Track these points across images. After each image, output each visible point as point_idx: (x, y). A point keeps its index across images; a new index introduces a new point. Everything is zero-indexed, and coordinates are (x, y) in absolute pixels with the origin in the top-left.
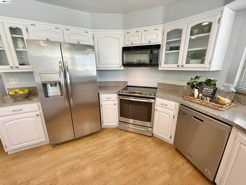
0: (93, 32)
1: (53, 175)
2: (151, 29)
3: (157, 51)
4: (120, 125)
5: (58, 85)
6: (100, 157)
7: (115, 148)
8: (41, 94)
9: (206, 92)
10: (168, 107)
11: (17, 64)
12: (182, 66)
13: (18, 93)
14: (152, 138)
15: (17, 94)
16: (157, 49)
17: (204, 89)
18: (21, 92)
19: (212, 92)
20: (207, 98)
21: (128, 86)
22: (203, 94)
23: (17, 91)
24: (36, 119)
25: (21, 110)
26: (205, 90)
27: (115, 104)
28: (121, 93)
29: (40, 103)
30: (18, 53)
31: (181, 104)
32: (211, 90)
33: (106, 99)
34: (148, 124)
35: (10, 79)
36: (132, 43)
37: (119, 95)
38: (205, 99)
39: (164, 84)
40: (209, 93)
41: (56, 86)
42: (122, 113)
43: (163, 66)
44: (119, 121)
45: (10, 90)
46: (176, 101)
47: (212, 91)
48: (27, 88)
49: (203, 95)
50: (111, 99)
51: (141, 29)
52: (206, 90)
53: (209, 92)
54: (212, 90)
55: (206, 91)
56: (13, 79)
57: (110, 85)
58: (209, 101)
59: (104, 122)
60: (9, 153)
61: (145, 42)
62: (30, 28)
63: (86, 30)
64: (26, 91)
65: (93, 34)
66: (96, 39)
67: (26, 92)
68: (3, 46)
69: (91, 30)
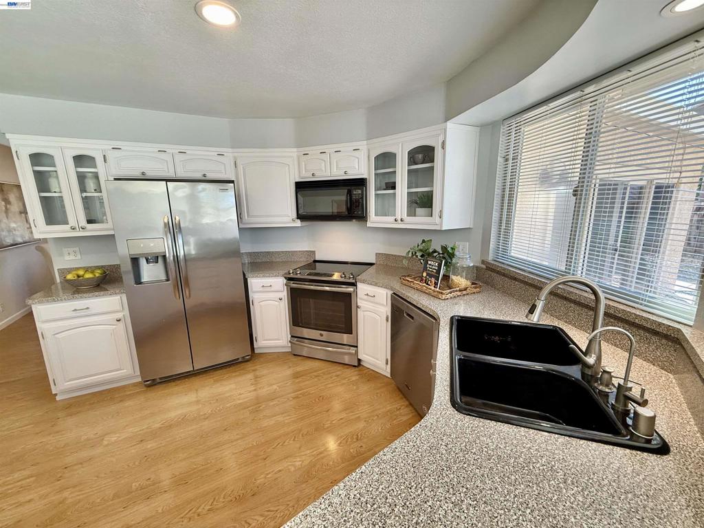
0: (236, 154)
1: (147, 428)
2: (346, 147)
3: (360, 192)
4: (294, 343)
5: (160, 260)
6: (241, 401)
7: (275, 387)
8: (129, 279)
9: (431, 268)
10: (375, 299)
11: (83, 223)
12: (402, 220)
13: (83, 276)
14: (357, 369)
15: (81, 278)
16: (360, 187)
17: (429, 263)
18: (88, 276)
19: (437, 268)
20: (431, 278)
21: (315, 261)
22: (428, 272)
23: (81, 273)
24: (116, 328)
25: (88, 308)
26: (429, 265)
27: (280, 299)
28: (292, 276)
29: (124, 297)
30: (86, 200)
31: (394, 293)
32: (435, 264)
33: (262, 289)
34: (345, 338)
35: (63, 249)
36: (313, 174)
37: (290, 279)
38: (429, 281)
39: (387, 256)
40: (434, 270)
41: (157, 262)
42: (297, 318)
43: (374, 219)
44: (292, 336)
45: (63, 272)
46: (387, 288)
48: (98, 267)
49: (427, 274)
50: (272, 289)
51: (330, 148)
52: (431, 265)
54: (437, 264)
56: (71, 250)
57: (278, 260)
59: (259, 339)
60: (58, 398)
61: (336, 174)
62: (112, 155)
63: (221, 150)
64: (98, 273)
65: (235, 158)
66: (242, 166)
67: (97, 275)
68: (60, 188)
69: (230, 150)
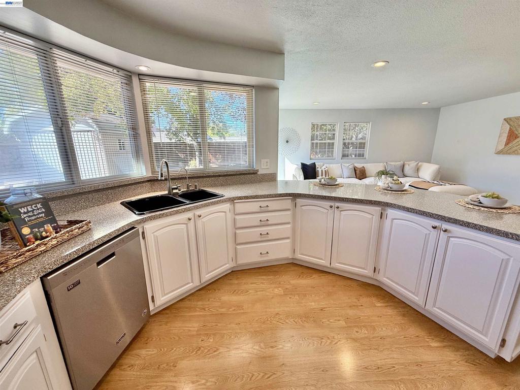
9: (32, 216)
17: (22, 212)
19: (43, 210)
20: (44, 227)
22: (30, 223)
26: (25, 213)
32: (36, 207)
38: (44, 233)
40: (41, 216)
47: (40, 208)
49: (32, 227)
52: (28, 212)
53: (38, 214)
54: (39, 206)
55: (30, 214)
58: (52, 230)
